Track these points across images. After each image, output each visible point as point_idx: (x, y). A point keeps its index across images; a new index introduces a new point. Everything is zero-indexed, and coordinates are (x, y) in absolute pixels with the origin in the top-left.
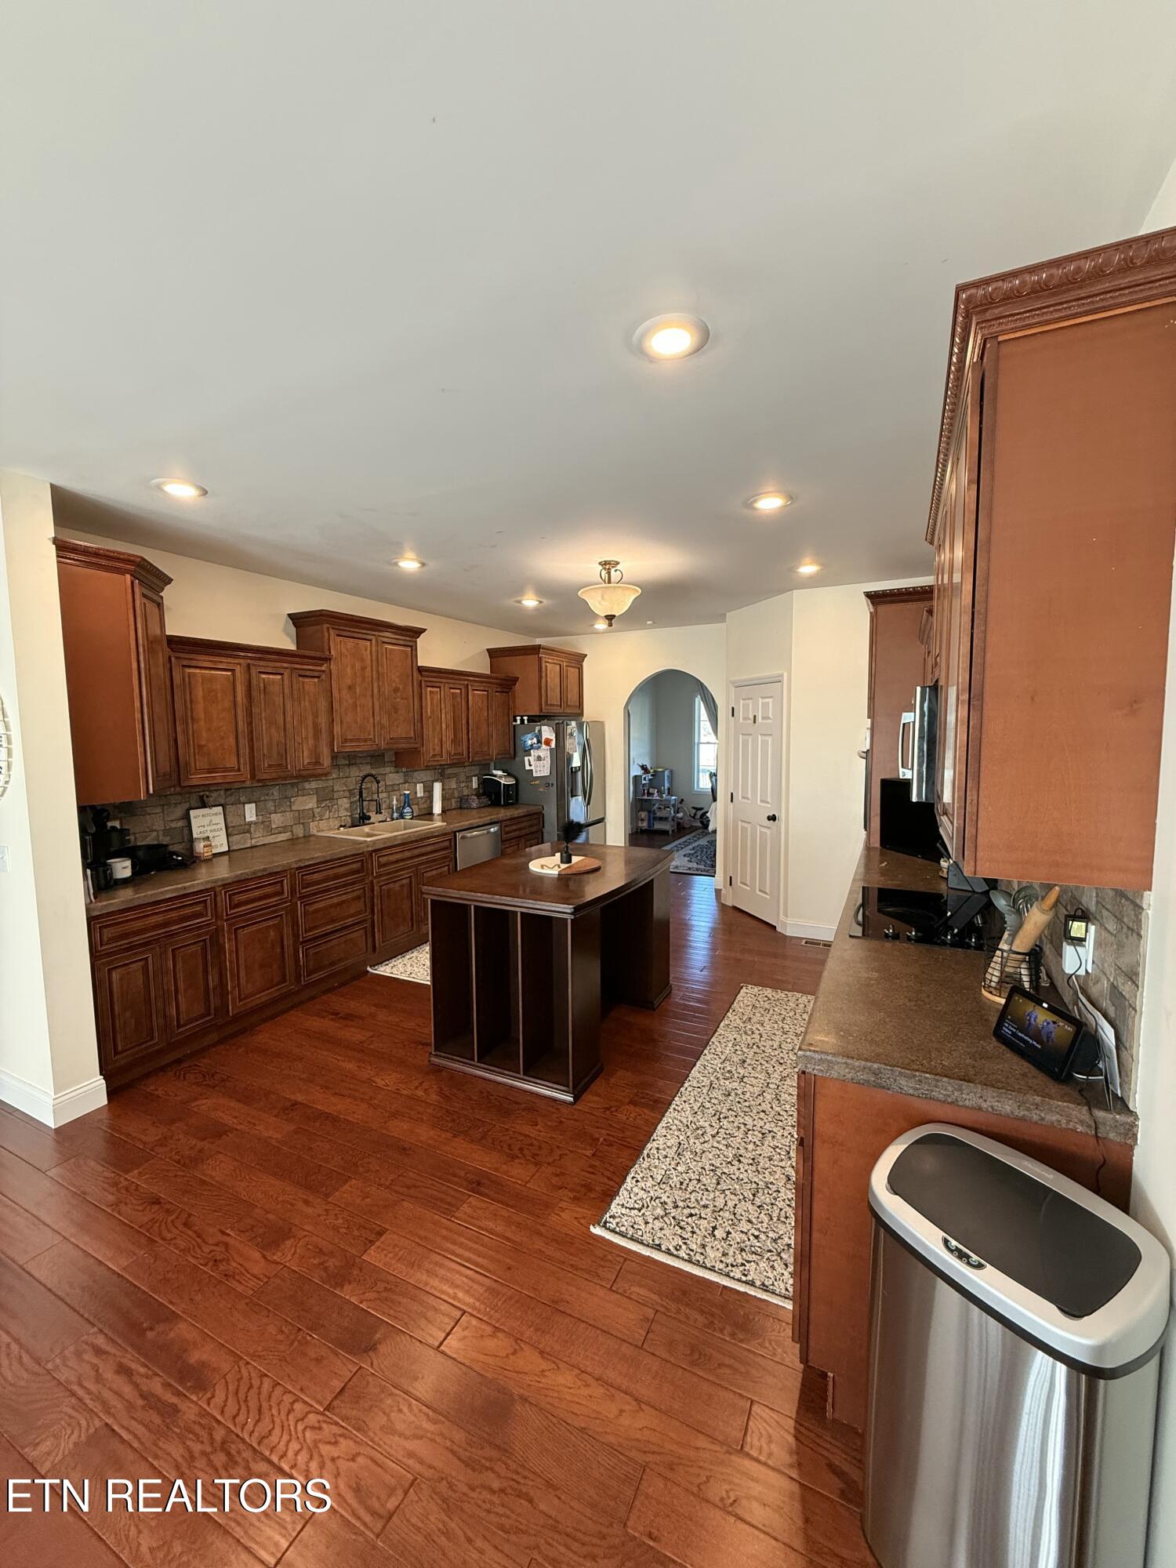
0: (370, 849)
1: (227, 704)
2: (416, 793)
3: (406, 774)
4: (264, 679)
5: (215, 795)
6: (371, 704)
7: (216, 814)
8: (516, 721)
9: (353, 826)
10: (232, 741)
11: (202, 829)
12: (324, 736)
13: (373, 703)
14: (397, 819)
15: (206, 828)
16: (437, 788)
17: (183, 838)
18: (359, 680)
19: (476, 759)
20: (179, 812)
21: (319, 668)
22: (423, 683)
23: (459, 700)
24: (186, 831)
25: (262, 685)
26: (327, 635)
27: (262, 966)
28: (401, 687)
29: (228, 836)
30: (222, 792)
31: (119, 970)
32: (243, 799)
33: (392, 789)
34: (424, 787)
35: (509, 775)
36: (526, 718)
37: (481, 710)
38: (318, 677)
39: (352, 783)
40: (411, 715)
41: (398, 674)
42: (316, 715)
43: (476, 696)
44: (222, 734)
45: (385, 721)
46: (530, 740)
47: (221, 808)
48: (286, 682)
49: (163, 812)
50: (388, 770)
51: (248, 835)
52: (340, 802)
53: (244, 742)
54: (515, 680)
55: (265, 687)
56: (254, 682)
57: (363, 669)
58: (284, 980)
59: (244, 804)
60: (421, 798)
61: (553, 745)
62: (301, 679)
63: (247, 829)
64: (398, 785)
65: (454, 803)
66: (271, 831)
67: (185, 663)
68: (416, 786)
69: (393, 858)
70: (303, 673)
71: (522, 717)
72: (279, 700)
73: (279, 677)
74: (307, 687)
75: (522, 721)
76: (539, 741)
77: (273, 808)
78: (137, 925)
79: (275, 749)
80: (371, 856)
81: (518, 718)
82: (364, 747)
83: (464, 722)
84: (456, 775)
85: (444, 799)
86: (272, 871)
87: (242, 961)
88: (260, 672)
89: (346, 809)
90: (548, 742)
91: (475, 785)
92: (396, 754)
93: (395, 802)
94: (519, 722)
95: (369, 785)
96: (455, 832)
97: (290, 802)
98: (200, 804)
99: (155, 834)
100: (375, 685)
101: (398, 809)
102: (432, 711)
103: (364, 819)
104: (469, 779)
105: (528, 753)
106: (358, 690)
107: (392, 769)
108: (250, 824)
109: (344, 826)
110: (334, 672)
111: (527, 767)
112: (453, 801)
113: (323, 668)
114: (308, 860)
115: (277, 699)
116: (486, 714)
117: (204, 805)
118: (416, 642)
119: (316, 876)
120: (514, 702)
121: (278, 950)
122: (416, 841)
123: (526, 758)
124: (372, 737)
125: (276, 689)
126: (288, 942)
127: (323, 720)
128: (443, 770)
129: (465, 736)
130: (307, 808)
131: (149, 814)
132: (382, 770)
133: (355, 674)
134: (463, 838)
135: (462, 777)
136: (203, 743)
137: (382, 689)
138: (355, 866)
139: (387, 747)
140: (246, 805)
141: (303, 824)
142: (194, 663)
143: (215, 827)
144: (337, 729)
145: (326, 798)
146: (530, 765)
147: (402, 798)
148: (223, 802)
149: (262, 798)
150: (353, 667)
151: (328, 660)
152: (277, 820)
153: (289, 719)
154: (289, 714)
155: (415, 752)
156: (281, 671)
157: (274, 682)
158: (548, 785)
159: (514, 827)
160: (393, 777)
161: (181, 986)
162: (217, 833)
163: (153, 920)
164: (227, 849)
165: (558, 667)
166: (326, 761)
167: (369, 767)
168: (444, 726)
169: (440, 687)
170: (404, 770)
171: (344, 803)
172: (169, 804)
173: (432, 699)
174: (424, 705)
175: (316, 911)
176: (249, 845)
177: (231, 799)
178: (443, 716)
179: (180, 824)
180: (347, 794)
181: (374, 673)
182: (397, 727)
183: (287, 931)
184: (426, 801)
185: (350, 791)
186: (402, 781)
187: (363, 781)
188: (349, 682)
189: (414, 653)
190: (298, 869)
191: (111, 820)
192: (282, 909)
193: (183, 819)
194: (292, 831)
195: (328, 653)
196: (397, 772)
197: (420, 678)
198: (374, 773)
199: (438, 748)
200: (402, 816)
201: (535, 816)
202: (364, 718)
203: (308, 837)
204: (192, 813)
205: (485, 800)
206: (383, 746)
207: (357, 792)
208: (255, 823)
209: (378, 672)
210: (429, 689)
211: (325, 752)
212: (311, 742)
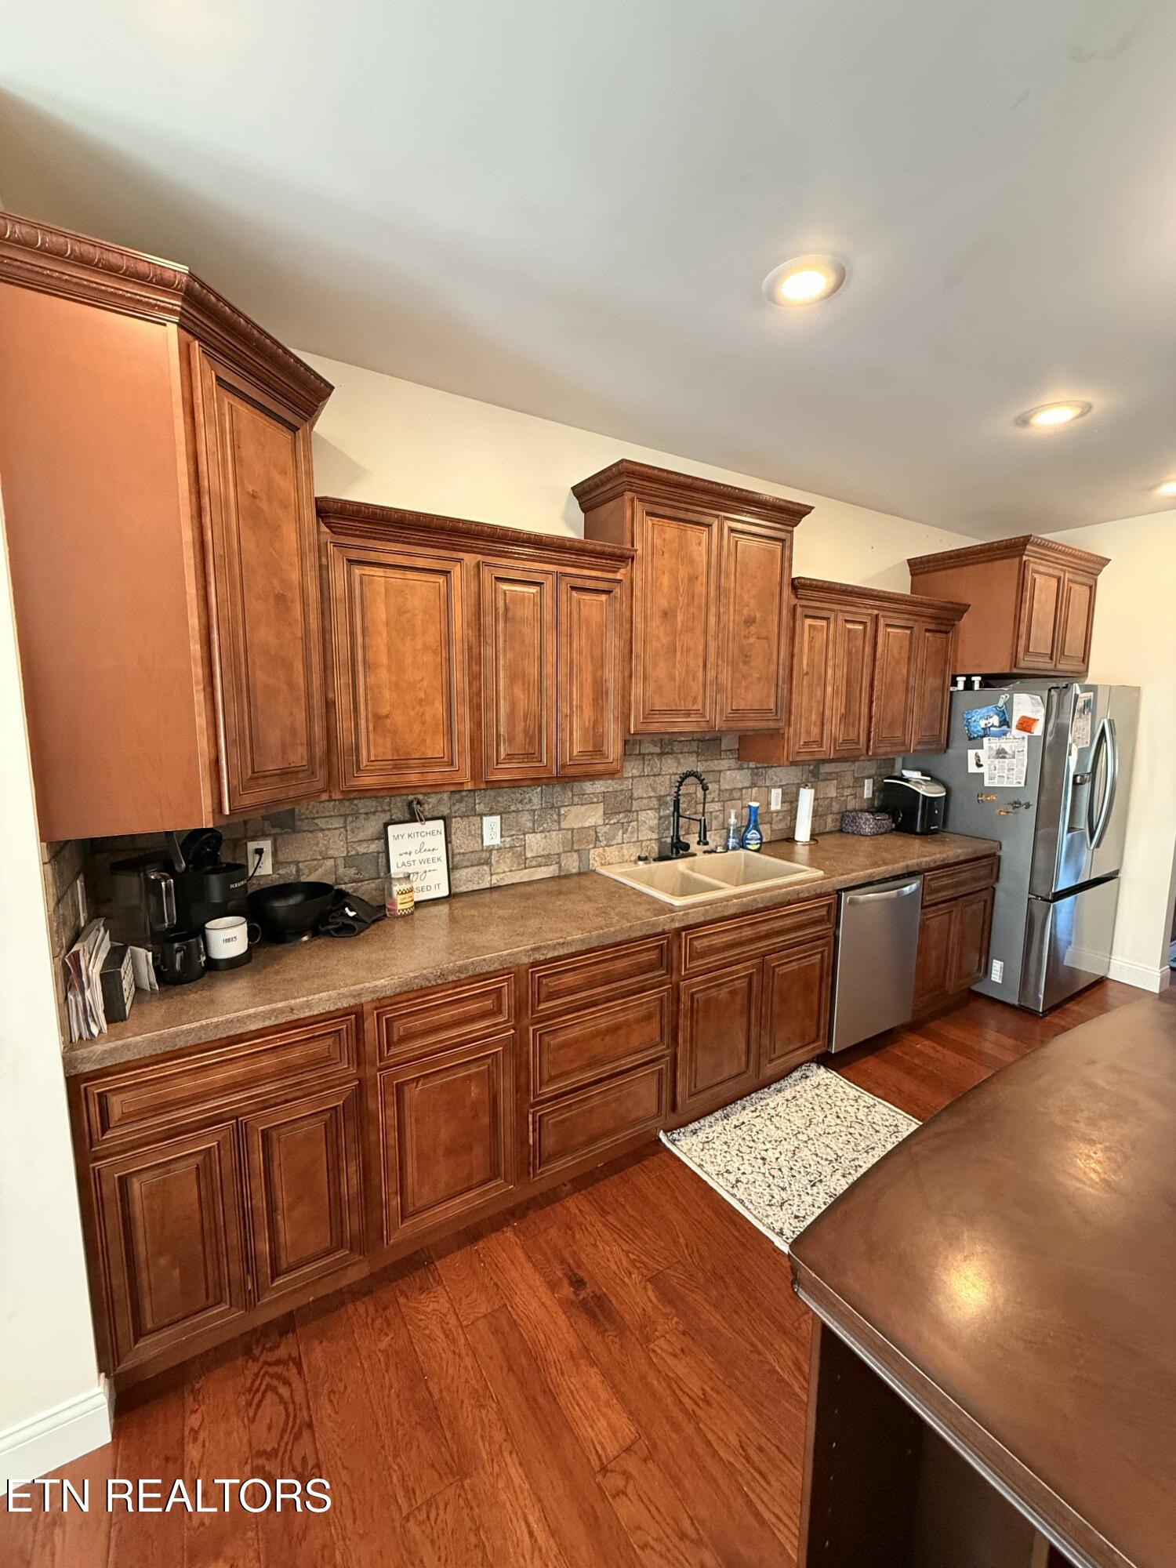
0: (677, 925)
1: (433, 636)
2: (769, 804)
3: (755, 773)
4: (505, 592)
5: (433, 800)
6: (701, 648)
7: (432, 833)
8: (955, 684)
9: (661, 858)
10: (439, 708)
11: (405, 858)
12: (612, 702)
13: (706, 646)
14: (734, 849)
15: (414, 856)
16: (806, 797)
17: (379, 873)
18: (682, 601)
19: (881, 751)
20: (372, 826)
21: (611, 576)
22: (799, 610)
23: (859, 642)
24: (382, 861)
25: (501, 604)
26: (628, 513)
27: (450, 1151)
28: (758, 615)
29: (450, 870)
30: (445, 796)
31: (145, 1176)
32: (479, 808)
33: (729, 797)
34: (783, 794)
35: (935, 780)
36: (977, 679)
37: (898, 662)
38: (608, 592)
39: (665, 786)
40: (773, 667)
41: (754, 592)
42: (599, 663)
43: (893, 637)
44: (422, 695)
45: (725, 677)
46: (984, 718)
47: (441, 822)
48: (548, 601)
49: (345, 827)
50: (725, 764)
51: (486, 868)
52: (642, 816)
53: (462, 710)
54: (960, 610)
55: (506, 609)
56: (488, 596)
57: (692, 579)
58: (494, 1174)
59: (481, 815)
60: (778, 812)
61: (1038, 730)
62: (574, 593)
63: (484, 857)
64: (741, 789)
65: (830, 823)
66: (524, 862)
67: (355, 555)
68: (769, 792)
69: (717, 941)
70: (579, 583)
71: (969, 677)
72: (530, 634)
73: (533, 590)
74: (585, 611)
75: (969, 685)
76: (1005, 723)
77: (529, 824)
78: (187, 1085)
79: (520, 726)
80: (680, 935)
81: (961, 680)
82: (685, 725)
83: (866, 683)
84: (837, 776)
85: (816, 814)
86: (478, 970)
87: (410, 1145)
88: (498, 579)
89: (651, 829)
90: (1026, 725)
91: (868, 790)
92: (742, 739)
93: (732, 820)
94: (961, 686)
95: (692, 790)
96: (839, 892)
97: (559, 815)
98: (408, 816)
99: (331, 862)
100: (713, 610)
101: (737, 830)
102: (811, 663)
103: (678, 849)
104: (858, 783)
105: (975, 740)
106: (679, 619)
107: (732, 763)
108: (490, 850)
109: (645, 859)
110: (638, 583)
111: (972, 768)
112: (829, 819)
113: (618, 576)
114: (554, 947)
115: (527, 630)
116: (905, 671)
117: (413, 816)
118: (791, 532)
119: (569, 979)
120: (956, 651)
121: (486, 1120)
122: (767, 909)
123: (971, 753)
124: (700, 707)
125: (527, 611)
126: (506, 1104)
127: (612, 676)
128: (817, 767)
129: (865, 710)
130: (587, 824)
131: (322, 830)
132: (715, 765)
133: (677, 590)
134: (852, 902)
135: (848, 780)
136: (384, 710)
137: (724, 618)
138: (644, 957)
139: (724, 726)
140: (485, 819)
141: (577, 851)
142: (373, 556)
143: (429, 855)
144: (637, 690)
145: (620, 808)
146: (979, 765)
147: (746, 811)
148: (446, 812)
149: (513, 808)
150: (674, 575)
151: (624, 558)
152: (535, 843)
153: (549, 669)
154: (550, 658)
155: (775, 735)
156: (539, 578)
157: (522, 598)
158: (1016, 805)
159: (946, 881)
160: (731, 775)
161: (283, 1199)
162: (432, 866)
163: (220, 1076)
164: (446, 893)
165: (1054, 583)
166: (613, 749)
167: (694, 758)
168: (829, 689)
169: (827, 619)
170: (752, 765)
171: (650, 818)
172: (356, 814)
173: (811, 639)
174: (796, 650)
175: (562, 1046)
176: (488, 885)
177: (461, 807)
178: (830, 671)
179: (374, 847)
180: (654, 803)
181: (712, 587)
182: (746, 688)
183: (506, 1084)
184: (784, 818)
185: (660, 798)
186: (746, 784)
187: (681, 783)
188: (664, 603)
189: (787, 553)
190: (534, 965)
191: (253, 839)
192: (497, 1043)
193: (378, 839)
194: (559, 863)
195: (629, 546)
196: (741, 768)
197: (795, 601)
198: (700, 768)
199: (815, 730)
200: (742, 844)
201: (985, 862)
202: (687, 673)
203: (586, 873)
204: (392, 830)
205: (886, 821)
206: (719, 724)
207: (670, 799)
208: (499, 849)
209: (718, 587)
210: (808, 622)
211: (613, 734)
212: (588, 712)
